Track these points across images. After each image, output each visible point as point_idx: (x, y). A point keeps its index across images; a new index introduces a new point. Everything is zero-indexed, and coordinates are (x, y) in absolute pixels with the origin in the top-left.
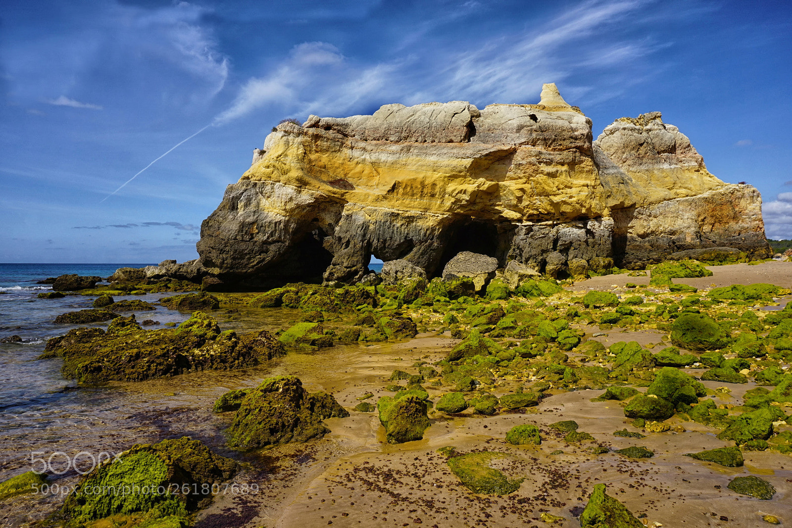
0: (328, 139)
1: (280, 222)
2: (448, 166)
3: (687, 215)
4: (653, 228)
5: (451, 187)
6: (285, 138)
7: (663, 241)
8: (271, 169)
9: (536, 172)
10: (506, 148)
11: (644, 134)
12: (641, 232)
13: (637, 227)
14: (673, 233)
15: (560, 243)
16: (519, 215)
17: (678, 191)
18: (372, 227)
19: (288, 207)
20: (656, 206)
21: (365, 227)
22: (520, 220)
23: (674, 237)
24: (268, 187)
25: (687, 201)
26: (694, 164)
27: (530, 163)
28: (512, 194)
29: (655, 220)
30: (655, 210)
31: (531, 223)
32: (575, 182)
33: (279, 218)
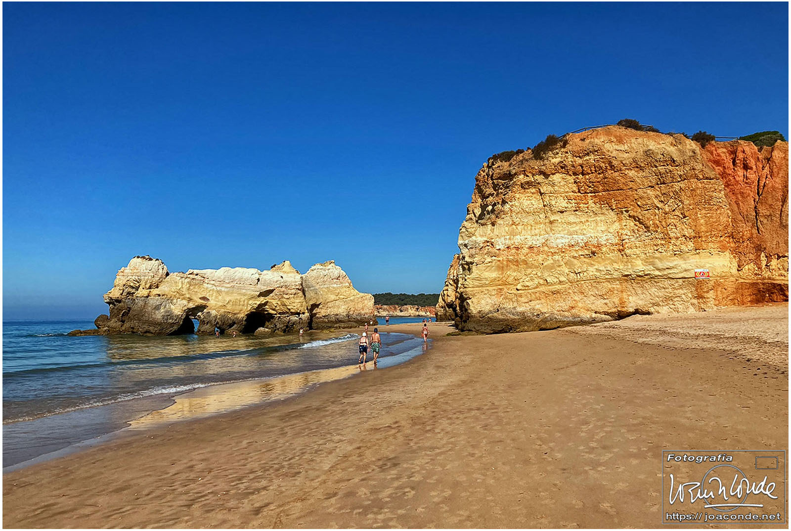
0: (198, 280)
1: (179, 315)
2: (250, 294)
3: (343, 307)
4: (328, 313)
5: (250, 302)
6: (181, 280)
7: (333, 319)
8: (176, 293)
9: (282, 297)
10: (272, 289)
11: (327, 271)
12: (324, 315)
13: (321, 312)
14: (337, 315)
15: (290, 323)
16: (276, 312)
17: (340, 297)
18: (218, 317)
19: (184, 309)
20: (330, 303)
21: (216, 316)
22: (276, 314)
23: (338, 317)
24: (175, 301)
25: (343, 301)
26: (347, 284)
27: (280, 294)
28: (273, 305)
29: (330, 309)
30: (330, 305)
31: (280, 315)
32: (296, 301)
33: (179, 313)
